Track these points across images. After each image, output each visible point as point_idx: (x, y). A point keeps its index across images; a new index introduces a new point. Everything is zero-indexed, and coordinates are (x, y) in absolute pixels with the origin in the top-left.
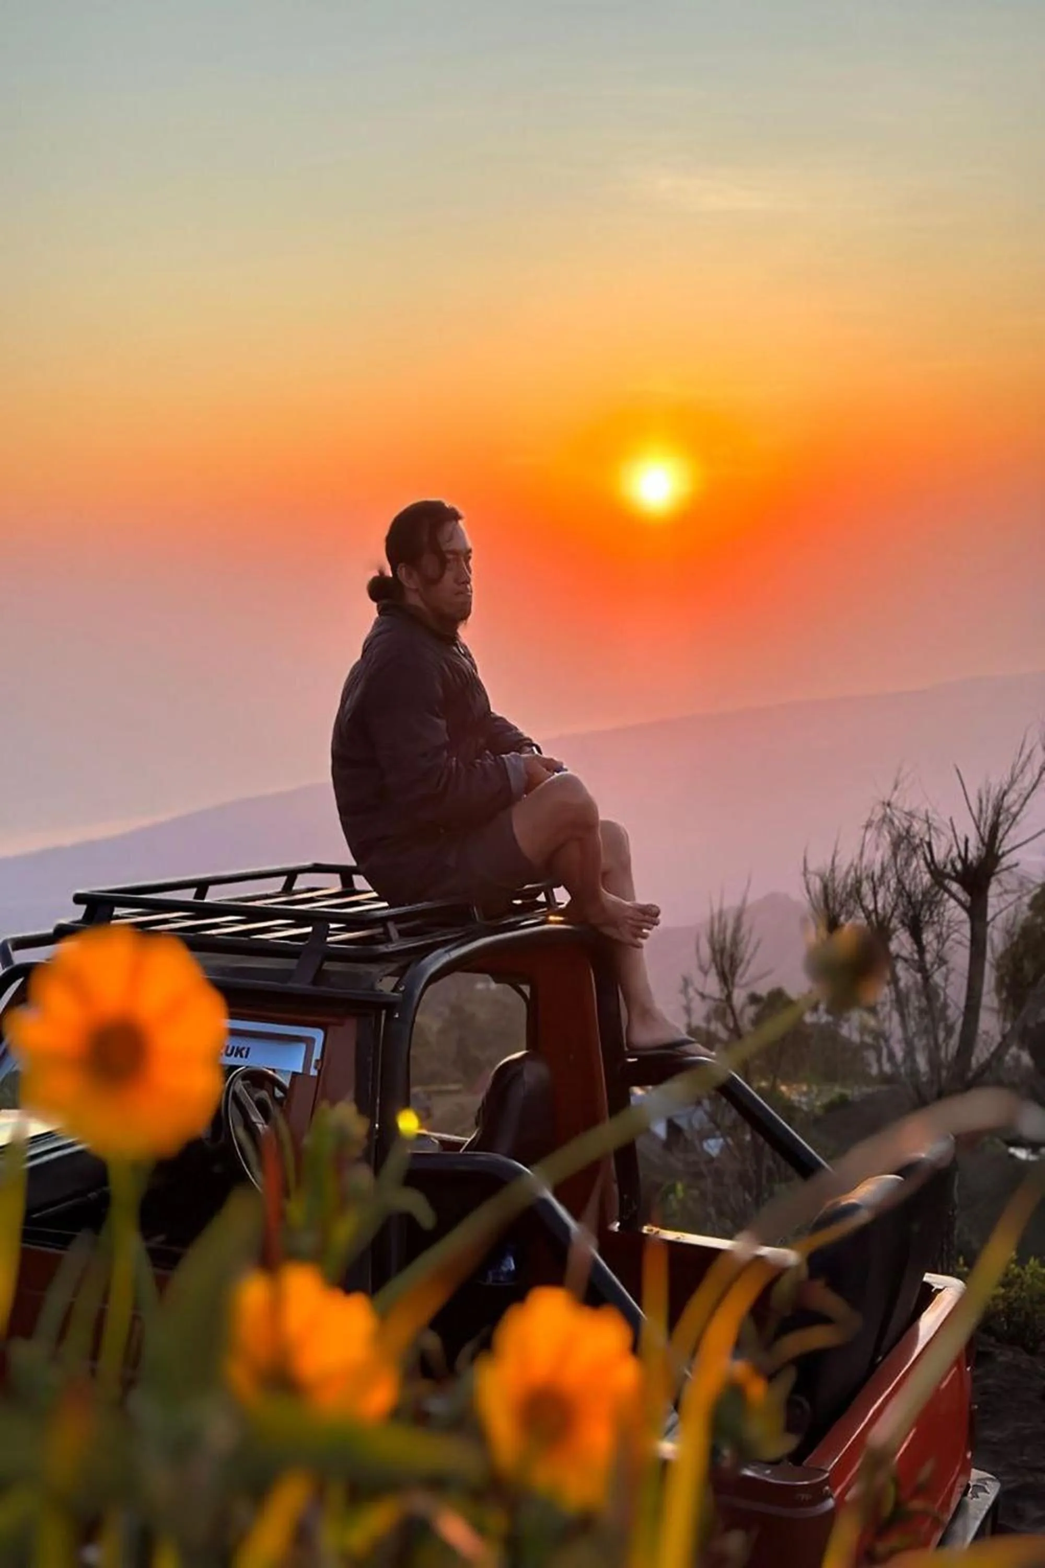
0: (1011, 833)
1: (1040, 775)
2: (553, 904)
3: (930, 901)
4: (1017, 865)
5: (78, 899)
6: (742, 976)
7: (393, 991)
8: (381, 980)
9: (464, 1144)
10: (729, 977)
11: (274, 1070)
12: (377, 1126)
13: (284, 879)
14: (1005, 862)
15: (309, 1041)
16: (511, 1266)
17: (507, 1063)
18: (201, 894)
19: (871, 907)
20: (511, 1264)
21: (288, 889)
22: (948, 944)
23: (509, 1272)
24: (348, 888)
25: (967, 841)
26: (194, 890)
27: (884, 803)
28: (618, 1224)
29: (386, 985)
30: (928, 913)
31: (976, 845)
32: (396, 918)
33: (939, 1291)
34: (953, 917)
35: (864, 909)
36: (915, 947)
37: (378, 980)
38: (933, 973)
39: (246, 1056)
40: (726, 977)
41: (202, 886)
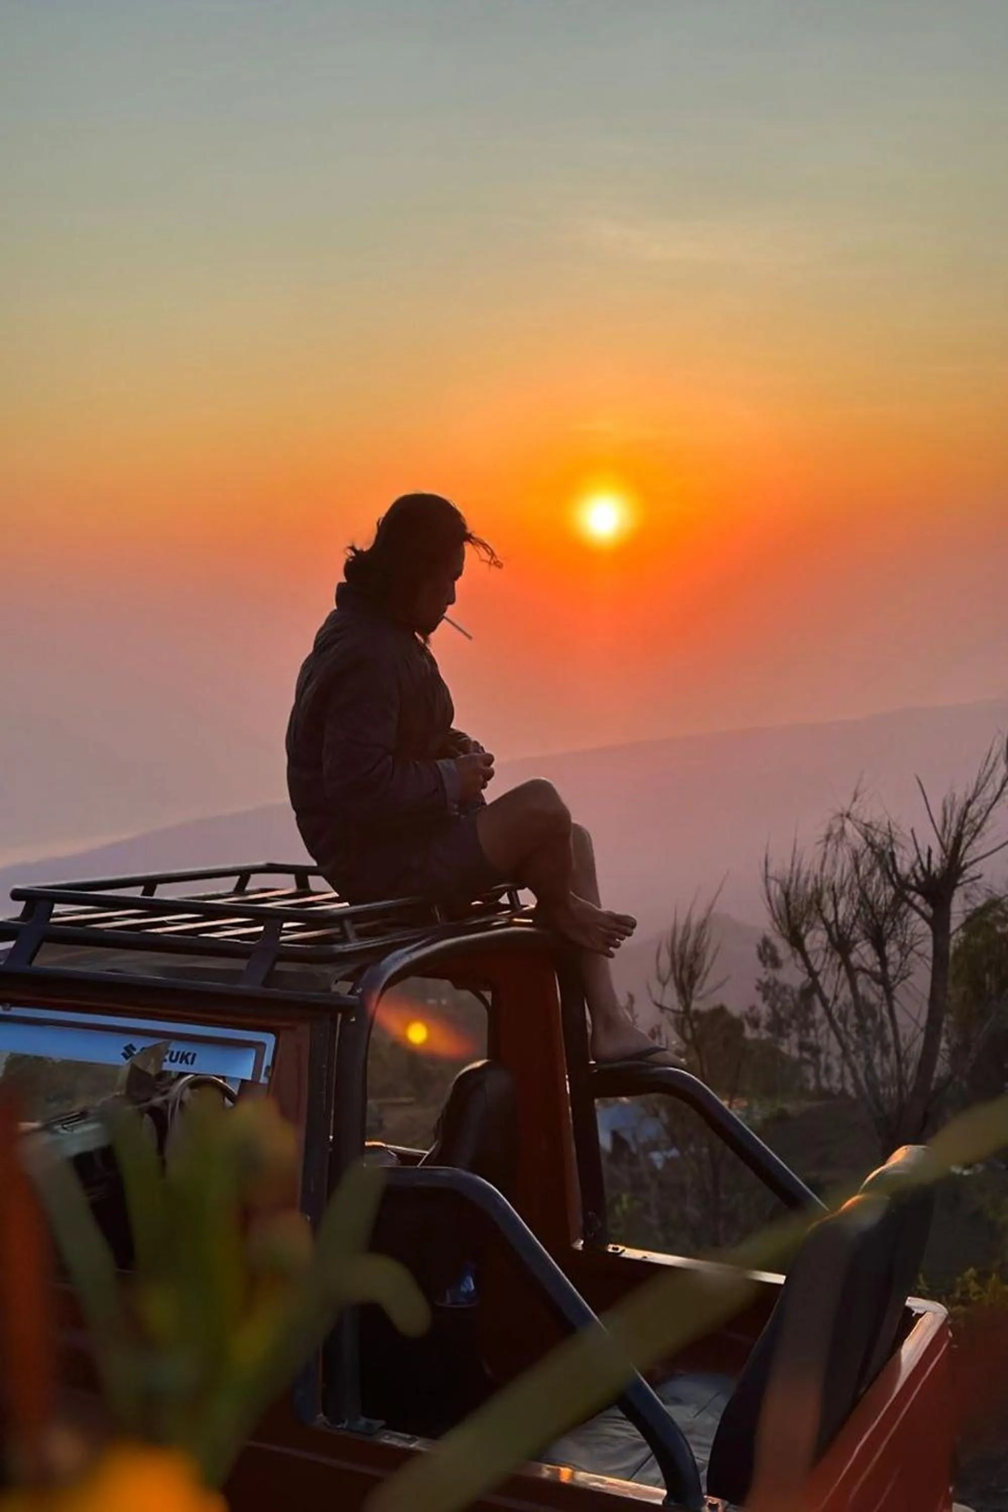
0: (976, 843)
1: (1003, 786)
2: (517, 906)
3: (894, 911)
4: (979, 877)
5: (17, 895)
6: (700, 988)
7: (350, 993)
8: (337, 982)
9: (421, 1158)
10: (687, 989)
11: (223, 1078)
12: (331, 1137)
13: (237, 878)
14: (969, 873)
15: (260, 1047)
16: (470, 1286)
17: (467, 1072)
18: (149, 890)
19: (831, 919)
20: (470, 1285)
21: (240, 889)
22: (912, 956)
23: (469, 1293)
24: (303, 889)
25: (930, 851)
26: (141, 888)
27: (842, 815)
28: (582, 1242)
29: (343, 988)
30: (891, 924)
31: (939, 857)
32: (353, 917)
33: (920, 1316)
34: (916, 930)
35: (825, 921)
36: (878, 959)
37: (334, 982)
38: (895, 987)
39: (192, 1063)
40: (685, 989)
41: (150, 884)
